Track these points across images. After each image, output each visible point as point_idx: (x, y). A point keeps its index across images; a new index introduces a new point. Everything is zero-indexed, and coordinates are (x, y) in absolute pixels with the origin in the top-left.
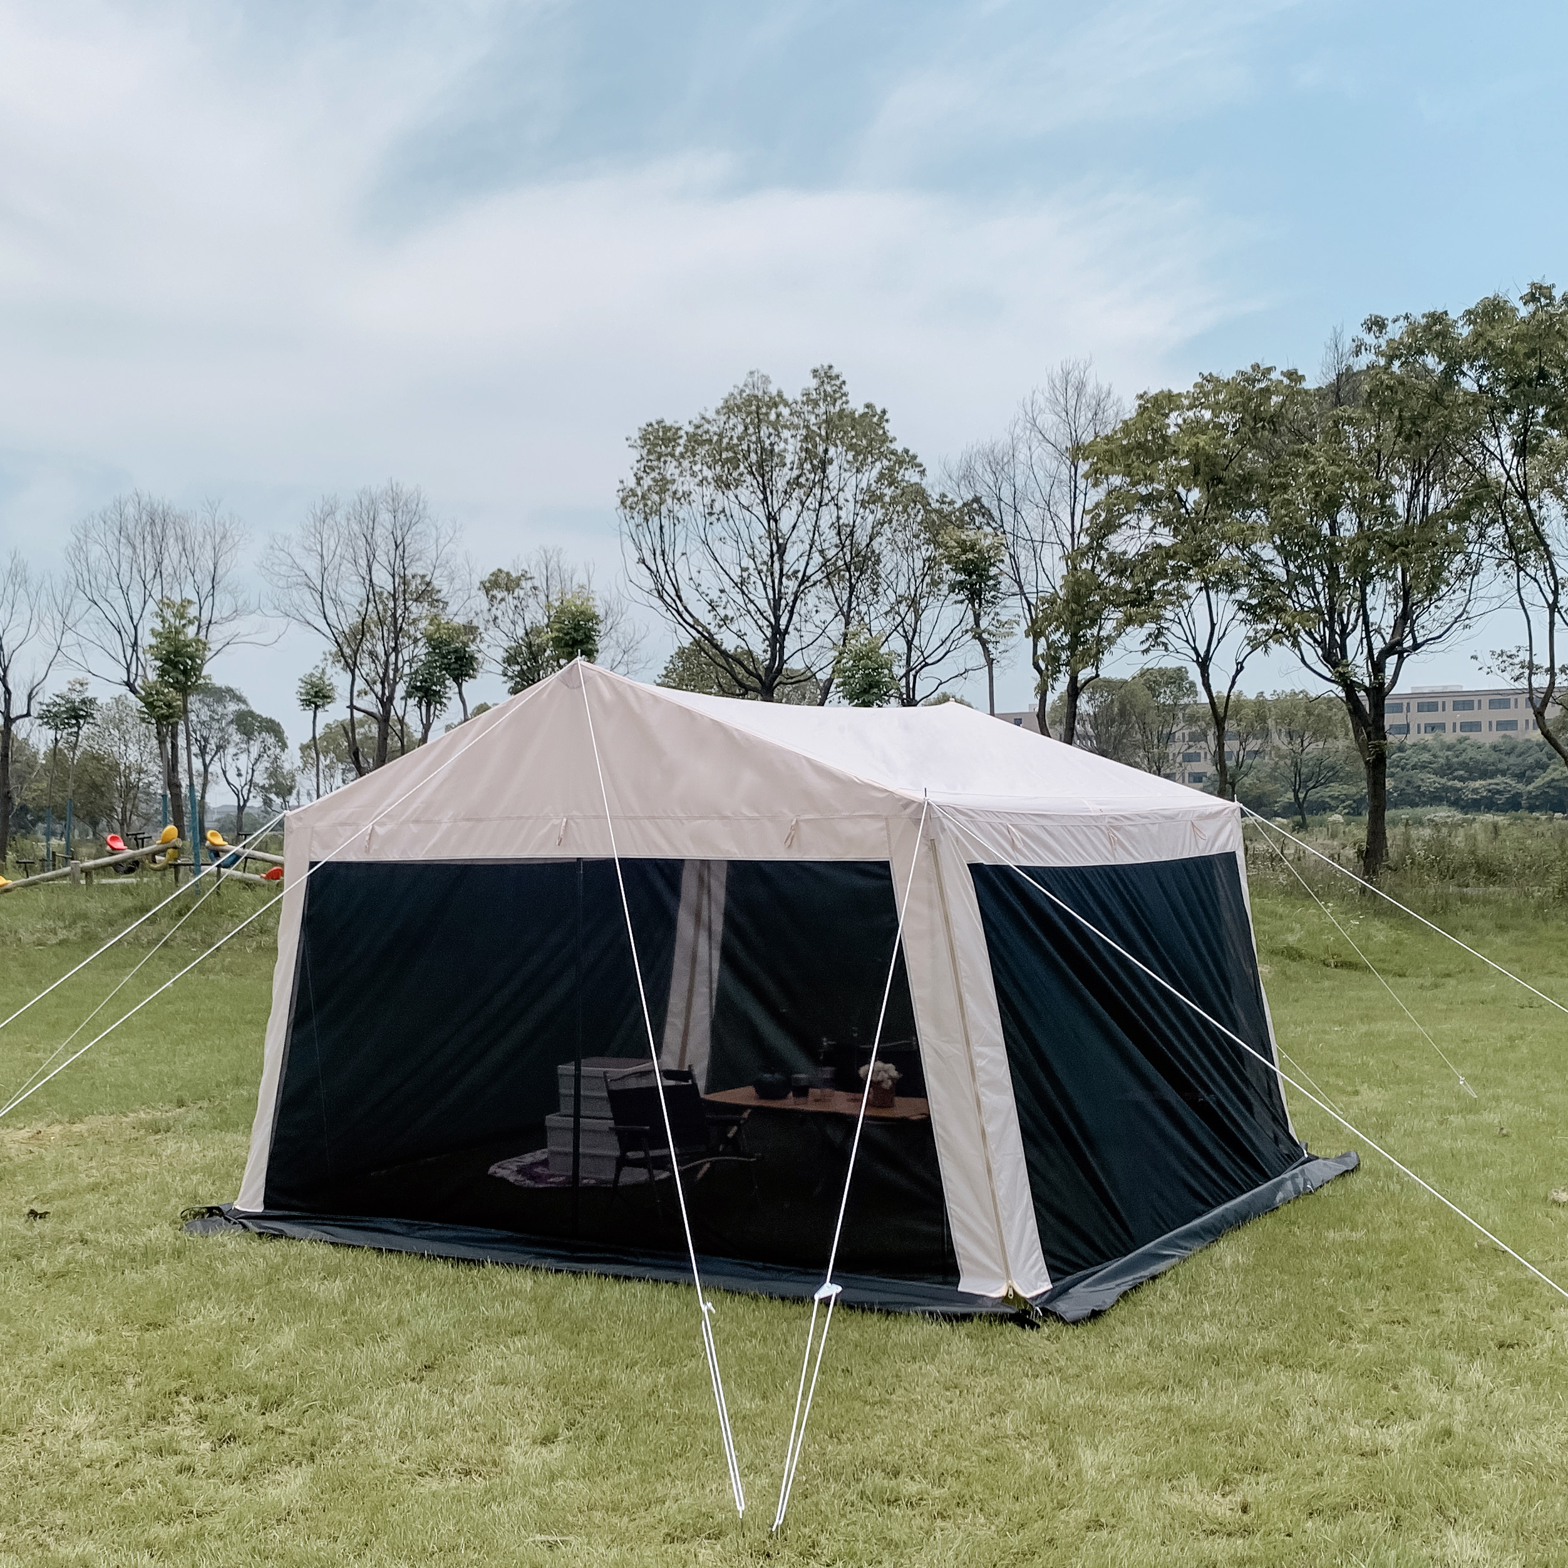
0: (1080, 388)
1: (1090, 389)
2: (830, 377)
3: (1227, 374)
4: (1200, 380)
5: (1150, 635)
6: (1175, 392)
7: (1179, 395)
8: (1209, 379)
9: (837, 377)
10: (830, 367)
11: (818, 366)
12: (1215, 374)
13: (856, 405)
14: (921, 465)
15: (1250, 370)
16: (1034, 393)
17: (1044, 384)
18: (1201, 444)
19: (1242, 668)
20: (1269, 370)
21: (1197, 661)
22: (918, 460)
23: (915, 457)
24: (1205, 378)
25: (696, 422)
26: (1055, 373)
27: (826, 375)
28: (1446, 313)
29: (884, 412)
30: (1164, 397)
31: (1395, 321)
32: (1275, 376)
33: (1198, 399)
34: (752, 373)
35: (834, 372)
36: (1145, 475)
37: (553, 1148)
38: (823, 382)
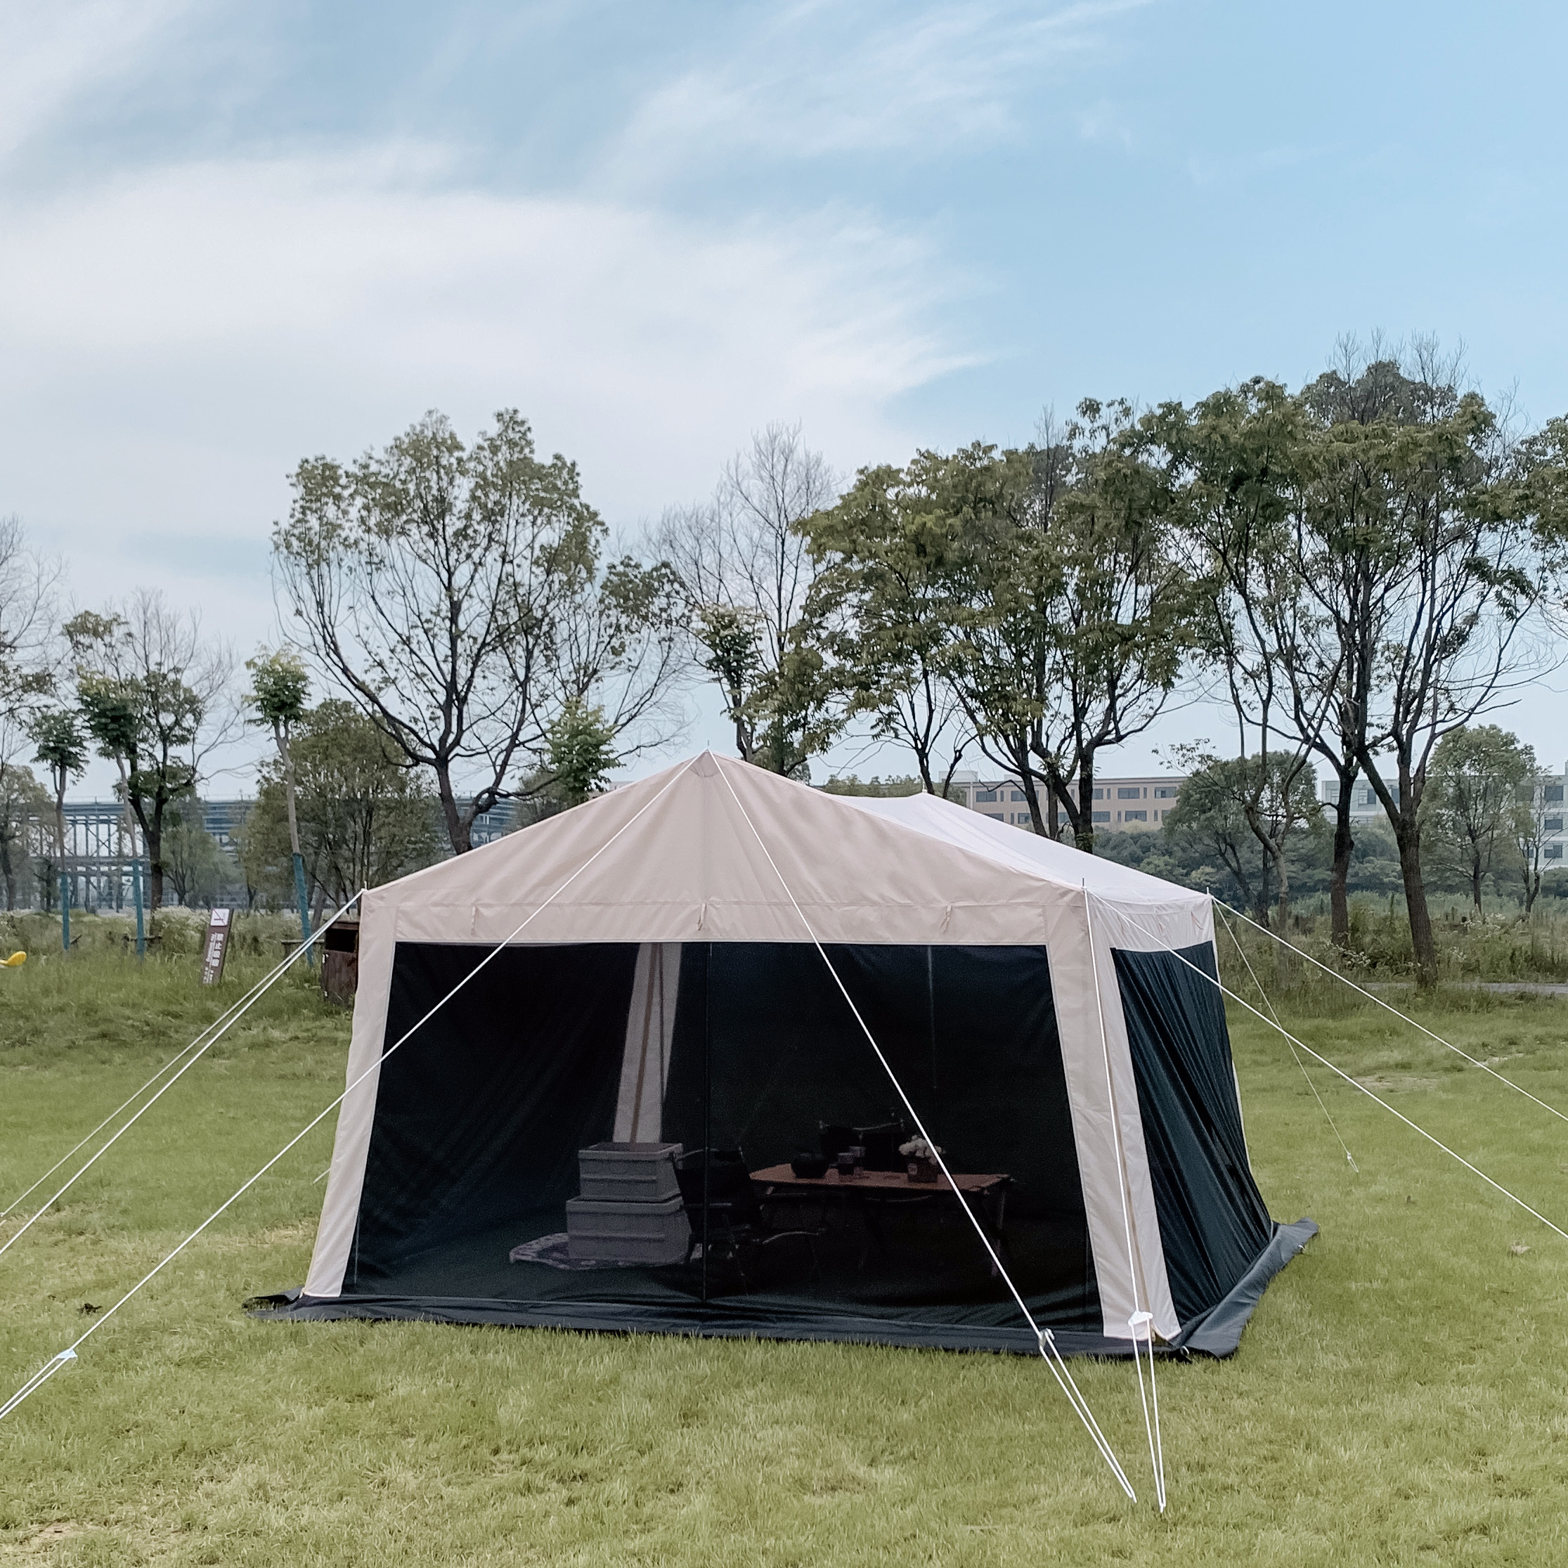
0: (788, 455)
1: (799, 454)
2: (516, 422)
3: (947, 450)
4: (917, 456)
5: (880, 720)
6: (894, 467)
7: (899, 471)
8: (928, 456)
9: (523, 423)
10: (515, 411)
11: (502, 410)
12: (932, 451)
13: (542, 456)
14: (602, 524)
15: (970, 449)
16: (738, 455)
17: (751, 447)
18: (929, 524)
19: (960, 756)
20: (991, 448)
21: (916, 748)
22: (599, 518)
23: (596, 514)
24: (922, 455)
25: (362, 461)
26: (760, 437)
27: (510, 420)
28: (1180, 404)
29: (574, 465)
30: (885, 471)
31: (1109, 406)
32: (997, 455)
33: (920, 476)
34: (430, 412)
35: (520, 417)
36: (870, 551)
37: (574, 1233)
38: (507, 427)
